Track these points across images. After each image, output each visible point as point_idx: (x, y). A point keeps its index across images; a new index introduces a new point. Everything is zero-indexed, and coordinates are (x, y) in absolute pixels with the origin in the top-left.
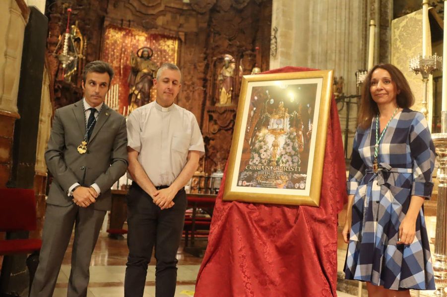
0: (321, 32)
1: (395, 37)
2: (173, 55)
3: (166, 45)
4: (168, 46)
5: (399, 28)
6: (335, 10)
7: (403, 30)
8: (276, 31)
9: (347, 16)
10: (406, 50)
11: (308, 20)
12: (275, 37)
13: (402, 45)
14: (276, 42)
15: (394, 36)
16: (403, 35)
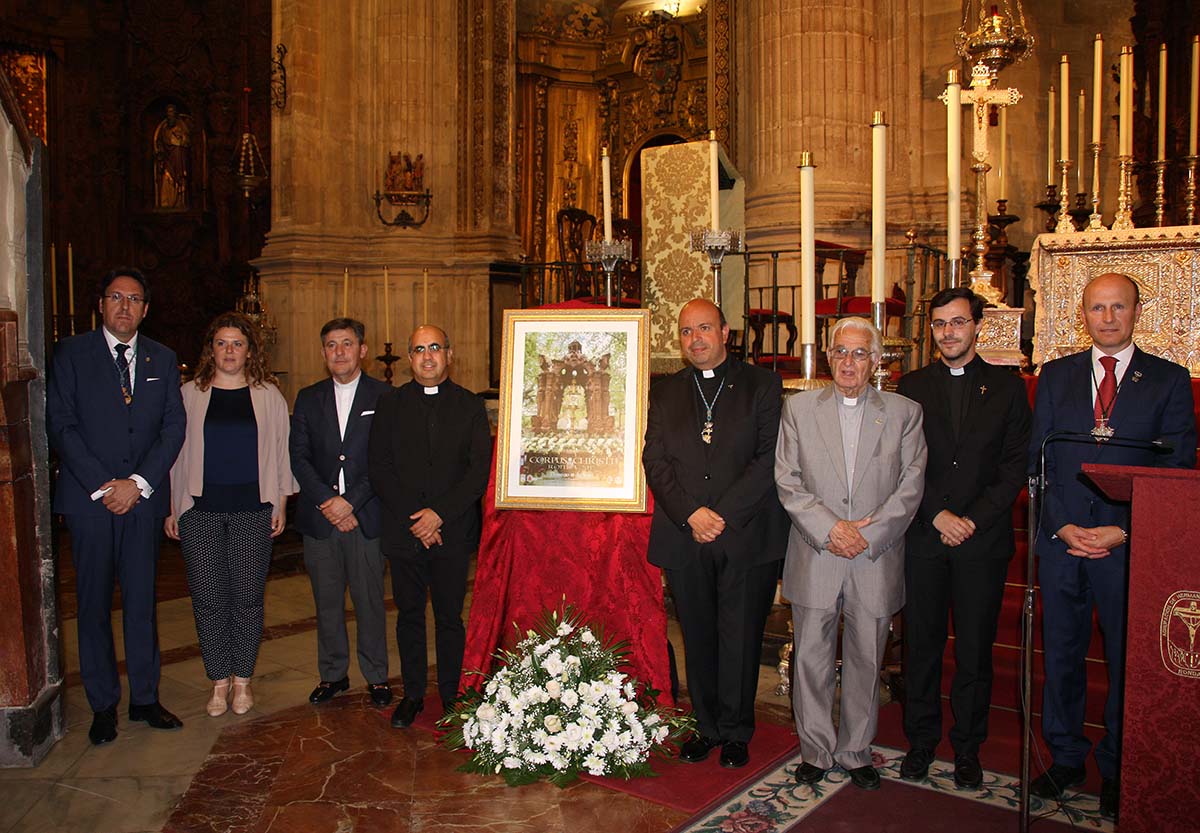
0: (376, 60)
1: (649, 171)
2: (37, 91)
3: (18, 66)
4: (25, 70)
5: (656, 157)
6: (405, 16)
7: (663, 161)
8: (283, 52)
9: (428, 31)
10: (671, 197)
11: (348, 31)
12: (282, 68)
13: (663, 188)
14: (284, 78)
15: (647, 169)
16: (664, 170)
